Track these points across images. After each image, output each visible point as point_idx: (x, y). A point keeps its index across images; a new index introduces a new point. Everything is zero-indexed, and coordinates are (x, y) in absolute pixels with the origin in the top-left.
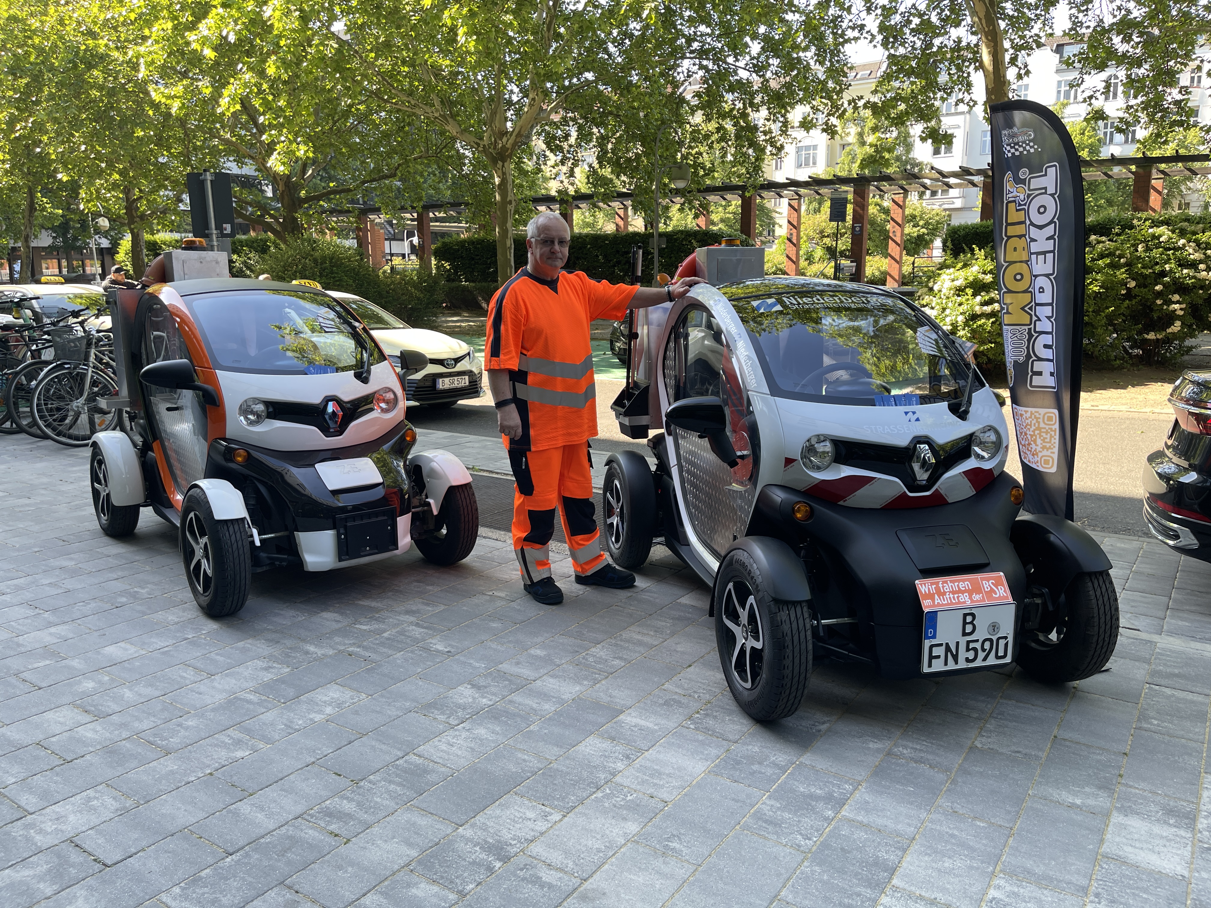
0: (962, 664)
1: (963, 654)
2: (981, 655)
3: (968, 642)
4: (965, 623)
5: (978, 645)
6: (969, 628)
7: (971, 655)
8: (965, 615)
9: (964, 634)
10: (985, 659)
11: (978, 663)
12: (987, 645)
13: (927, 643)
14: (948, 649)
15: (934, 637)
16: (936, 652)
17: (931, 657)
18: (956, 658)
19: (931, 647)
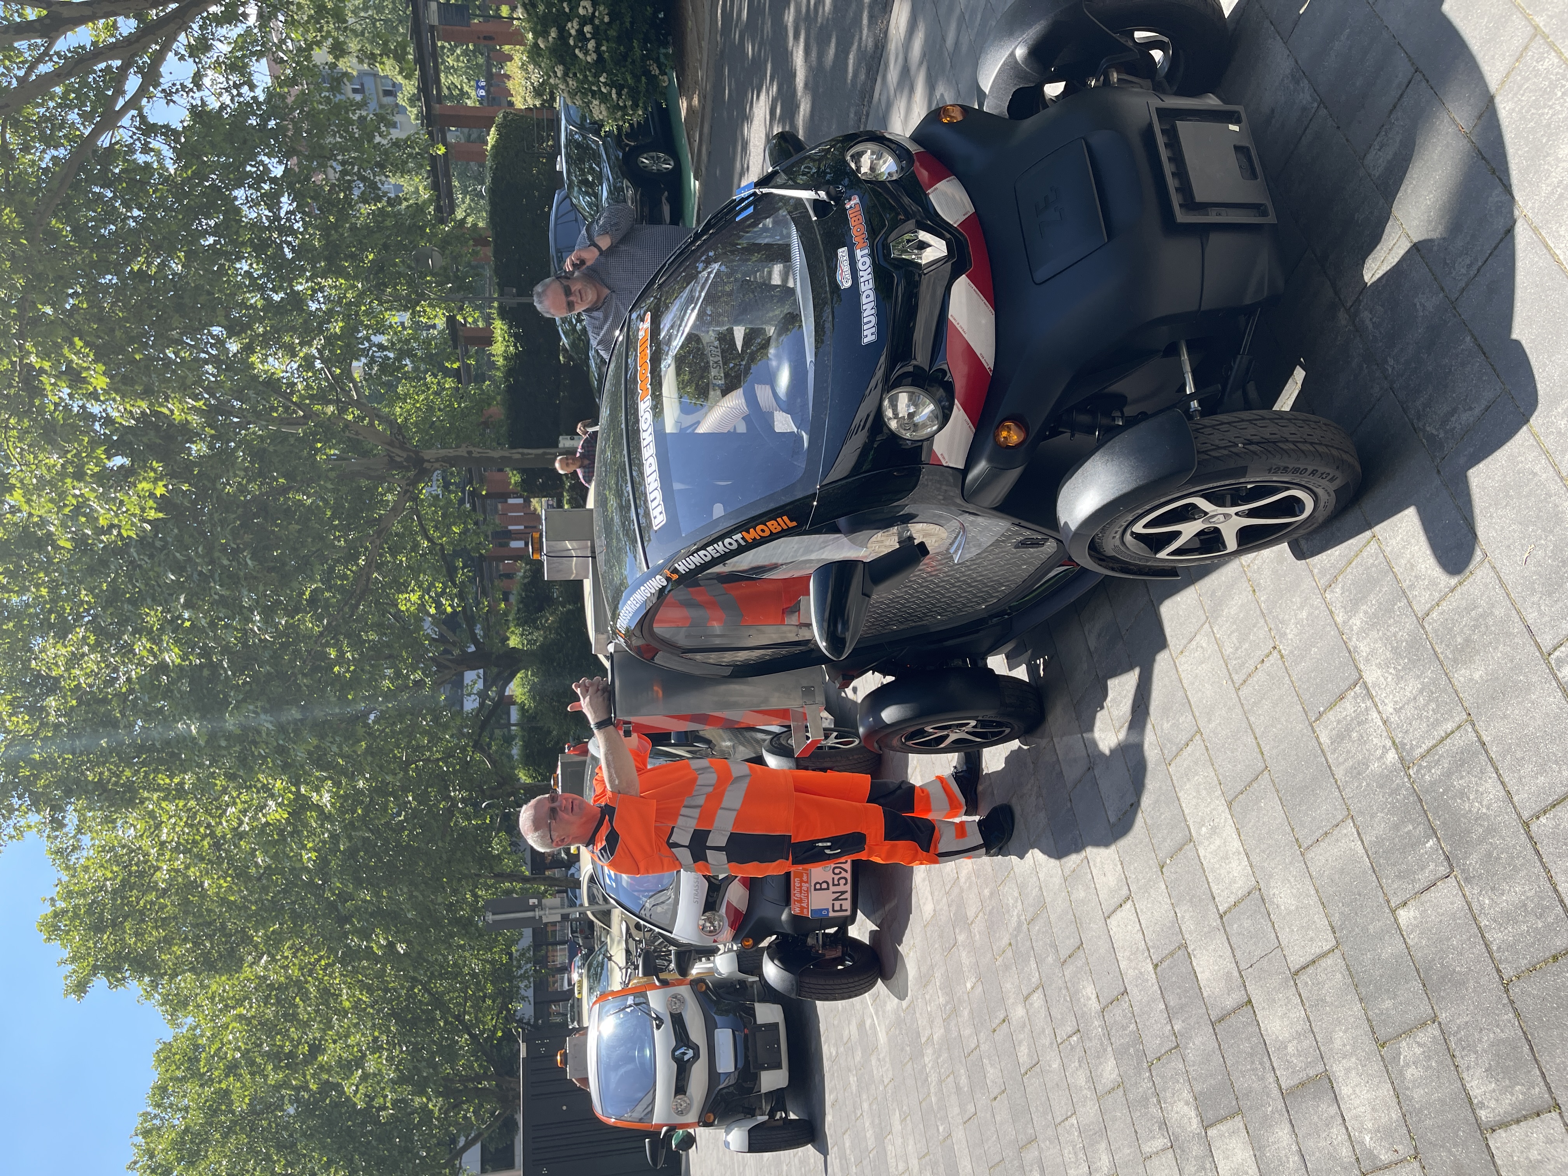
0: (848, 888)
1: (842, 888)
2: (844, 874)
3: (834, 885)
4: (821, 889)
5: (836, 877)
6: (824, 886)
7: (842, 882)
8: (815, 889)
9: (828, 889)
10: (846, 871)
11: (848, 876)
12: (837, 871)
13: (832, 914)
14: (837, 899)
15: (827, 910)
16: (837, 908)
17: (841, 910)
18: (843, 893)
19: (834, 911)
